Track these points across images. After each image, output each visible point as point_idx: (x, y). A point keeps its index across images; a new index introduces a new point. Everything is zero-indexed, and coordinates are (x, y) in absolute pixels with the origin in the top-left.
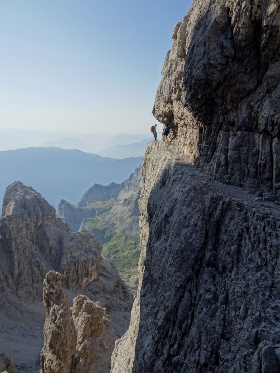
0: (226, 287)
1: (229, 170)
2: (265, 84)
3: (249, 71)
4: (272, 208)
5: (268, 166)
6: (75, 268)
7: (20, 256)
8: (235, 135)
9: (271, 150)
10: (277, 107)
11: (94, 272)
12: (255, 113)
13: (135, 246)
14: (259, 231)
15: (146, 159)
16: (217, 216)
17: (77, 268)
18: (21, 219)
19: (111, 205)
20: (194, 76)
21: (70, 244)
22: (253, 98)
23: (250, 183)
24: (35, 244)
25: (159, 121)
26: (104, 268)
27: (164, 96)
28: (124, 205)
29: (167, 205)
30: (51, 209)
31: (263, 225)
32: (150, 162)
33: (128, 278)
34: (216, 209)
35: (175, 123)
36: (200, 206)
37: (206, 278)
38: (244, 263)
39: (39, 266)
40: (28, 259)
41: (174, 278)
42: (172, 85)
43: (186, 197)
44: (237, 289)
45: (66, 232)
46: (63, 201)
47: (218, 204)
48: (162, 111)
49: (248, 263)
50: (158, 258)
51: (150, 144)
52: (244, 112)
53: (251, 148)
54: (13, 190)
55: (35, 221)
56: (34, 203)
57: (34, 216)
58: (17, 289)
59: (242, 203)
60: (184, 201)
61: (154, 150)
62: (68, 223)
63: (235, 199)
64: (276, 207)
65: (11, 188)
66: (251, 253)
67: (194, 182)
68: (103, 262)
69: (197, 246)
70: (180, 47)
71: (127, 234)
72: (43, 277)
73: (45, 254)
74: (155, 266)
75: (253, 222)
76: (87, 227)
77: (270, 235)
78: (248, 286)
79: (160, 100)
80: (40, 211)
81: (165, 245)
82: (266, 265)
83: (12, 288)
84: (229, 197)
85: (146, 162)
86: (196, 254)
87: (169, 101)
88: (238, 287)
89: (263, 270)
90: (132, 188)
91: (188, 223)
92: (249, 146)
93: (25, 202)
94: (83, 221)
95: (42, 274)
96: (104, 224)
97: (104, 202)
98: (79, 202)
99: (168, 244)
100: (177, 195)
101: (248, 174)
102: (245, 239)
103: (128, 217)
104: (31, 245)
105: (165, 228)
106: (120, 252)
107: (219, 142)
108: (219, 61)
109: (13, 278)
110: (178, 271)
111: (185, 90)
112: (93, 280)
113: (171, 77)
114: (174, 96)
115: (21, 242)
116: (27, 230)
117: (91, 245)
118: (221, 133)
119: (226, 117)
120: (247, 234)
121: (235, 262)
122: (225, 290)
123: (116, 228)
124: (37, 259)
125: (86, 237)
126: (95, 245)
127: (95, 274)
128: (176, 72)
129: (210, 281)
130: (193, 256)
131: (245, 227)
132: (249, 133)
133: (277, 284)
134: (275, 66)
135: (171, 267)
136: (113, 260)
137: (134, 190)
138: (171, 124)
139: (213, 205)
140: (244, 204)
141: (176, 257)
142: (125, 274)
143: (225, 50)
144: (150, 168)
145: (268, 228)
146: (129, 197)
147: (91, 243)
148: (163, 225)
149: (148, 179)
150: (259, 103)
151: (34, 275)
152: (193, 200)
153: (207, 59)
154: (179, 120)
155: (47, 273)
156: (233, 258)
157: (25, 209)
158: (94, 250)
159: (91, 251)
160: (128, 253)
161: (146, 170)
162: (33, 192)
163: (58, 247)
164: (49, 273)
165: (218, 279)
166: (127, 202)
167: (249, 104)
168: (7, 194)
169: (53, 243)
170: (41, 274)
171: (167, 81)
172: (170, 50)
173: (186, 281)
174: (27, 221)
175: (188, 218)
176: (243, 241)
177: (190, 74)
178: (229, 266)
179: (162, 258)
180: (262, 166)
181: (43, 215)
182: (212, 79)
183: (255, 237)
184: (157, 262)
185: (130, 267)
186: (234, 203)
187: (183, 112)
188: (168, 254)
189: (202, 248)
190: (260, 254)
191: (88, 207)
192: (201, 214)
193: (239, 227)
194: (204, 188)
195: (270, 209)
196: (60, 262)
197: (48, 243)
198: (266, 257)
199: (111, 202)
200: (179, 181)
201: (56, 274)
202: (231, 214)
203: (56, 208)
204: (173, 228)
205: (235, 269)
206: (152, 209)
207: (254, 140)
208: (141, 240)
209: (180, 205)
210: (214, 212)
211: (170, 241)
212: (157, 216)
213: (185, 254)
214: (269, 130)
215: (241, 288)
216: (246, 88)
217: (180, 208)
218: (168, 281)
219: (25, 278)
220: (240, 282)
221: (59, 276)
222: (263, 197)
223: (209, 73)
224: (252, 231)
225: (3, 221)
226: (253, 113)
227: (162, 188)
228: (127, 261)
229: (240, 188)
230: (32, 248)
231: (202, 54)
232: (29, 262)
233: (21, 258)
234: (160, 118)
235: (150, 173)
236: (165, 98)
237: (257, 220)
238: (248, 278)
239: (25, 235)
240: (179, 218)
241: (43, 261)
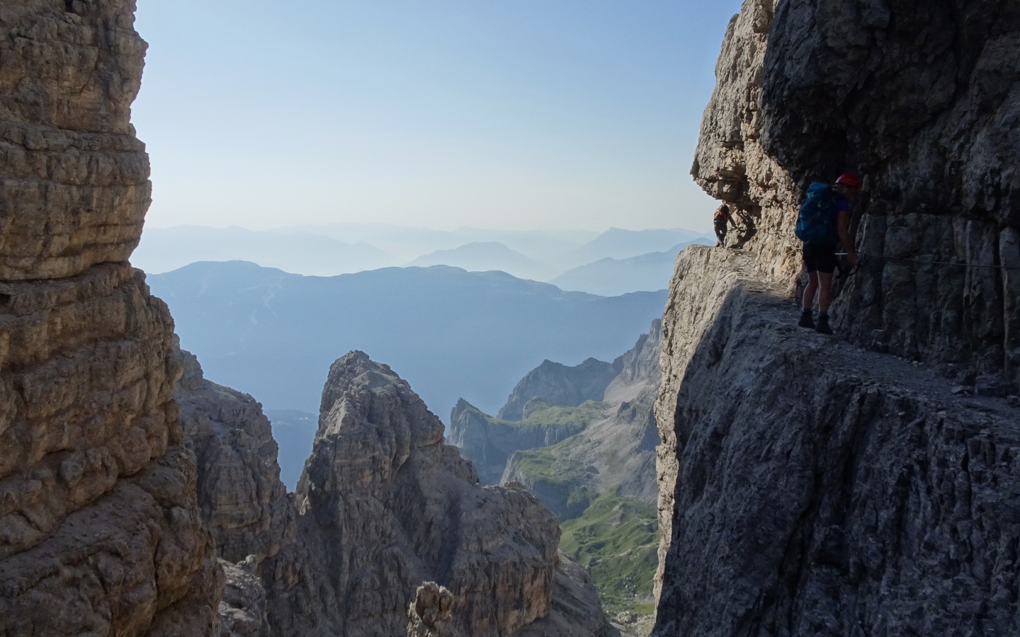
0: (866, 619)
1: (885, 316)
2: (974, 90)
3: (930, 59)
4: (995, 412)
5: (988, 304)
6: (490, 582)
7: (354, 539)
8: (901, 223)
9: (997, 260)
10: (1006, 149)
11: (538, 597)
12: (953, 165)
13: (650, 534)
14: (952, 469)
15: (675, 294)
16: (844, 433)
17: (492, 582)
18: (360, 446)
19: (587, 418)
20: (787, 80)
21: (477, 515)
22: (947, 128)
23: (943, 350)
24: (391, 511)
25: (710, 193)
26: (564, 589)
27: (721, 130)
28: (619, 418)
29: (718, 405)
30: (434, 423)
31: (962, 455)
32: (686, 303)
33: (630, 622)
34: (843, 415)
35: (752, 197)
36: (799, 406)
37: (813, 594)
38: (914, 554)
39: (399, 569)
40: (374, 548)
41: (731, 593)
42: (741, 100)
43: (765, 383)
44: (893, 622)
45: (467, 483)
46: (462, 404)
47: (849, 400)
48: (715, 168)
49: (923, 555)
50: (695, 544)
51: (686, 253)
52: (922, 164)
53: (944, 256)
54: (346, 372)
55: (394, 452)
56: (394, 406)
57: (390, 437)
58: (345, 624)
59: (912, 398)
60: (759, 393)
61: (697, 270)
62: (474, 461)
63: (894, 388)
64: (1008, 410)
65: (342, 366)
66: (933, 528)
67: (785, 346)
68: (563, 573)
69: (791, 509)
70: (761, 7)
71: (628, 499)
72: (408, 598)
73: (415, 539)
74: (686, 565)
75: (936, 446)
76: (521, 474)
77: (980, 478)
78: (919, 613)
79: (712, 140)
80: (405, 426)
81: (711, 510)
82: (970, 559)
83: (333, 620)
84: (877, 384)
85: (677, 300)
86: (789, 530)
87: (735, 142)
88: (894, 615)
89: (962, 573)
90: (643, 373)
91: (769, 451)
92: (938, 253)
93: (372, 402)
94: (513, 457)
95: (407, 590)
96: (567, 468)
97: (569, 409)
98: (502, 406)
99: (717, 505)
100: (745, 379)
101: (937, 324)
102: (918, 492)
103: (630, 454)
104: (382, 513)
105: (714, 466)
106: (609, 547)
107: (859, 243)
108: (851, 38)
109: (336, 595)
110: (741, 575)
111: (769, 113)
112: (534, 617)
113: (738, 81)
114: (746, 129)
115: (358, 504)
116: (374, 472)
117: (530, 521)
118: (865, 217)
119: (877, 178)
120: (924, 478)
121: (890, 553)
122: (862, 626)
123: (598, 481)
124: (396, 549)
125: (519, 499)
126: (540, 523)
127: (540, 603)
128: (749, 69)
129: (824, 602)
130: (781, 535)
131: (916, 460)
132: (939, 217)
133: (995, 608)
134: (998, 44)
135: (725, 565)
136: (589, 570)
137: (647, 380)
138: (742, 200)
139: (835, 405)
140: (916, 402)
141: (736, 537)
142: (621, 610)
143: (865, 14)
144: (685, 316)
145: (973, 461)
146: (635, 397)
147: (530, 518)
148: (707, 458)
149: (679, 345)
150: (962, 140)
151: (387, 591)
152: (780, 389)
153: (819, 36)
154: (760, 188)
155: (419, 588)
156: (884, 542)
157: (370, 420)
158: (537, 536)
159: (531, 540)
160: (631, 553)
161: (674, 323)
162: (391, 378)
163: (447, 522)
164: (422, 587)
165: (845, 598)
166: (628, 411)
167: (935, 144)
168: (330, 381)
169: (435, 510)
170: (403, 591)
171: (730, 91)
172: (738, 15)
173: (761, 602)
174: (374, 452)
175: (768, 437)
176: (910, 498)
177: (779, 73)
178: (874, 563)
179: (704, 543)
180: (973, 303)
181: (414, 437)
182: (835, 83)
183: (942, 487)
184: (692, 556)
185: (634, 592)
186: (889, 398)
187: (770, 169)
188: (719, 531)
189: (804, 515)
190: (954, 531)
191: (525, 421)
192: (799, 426)
193: (902, 460)
194: (812, 360)
195: (987, 416)
196: (450, 563)
197: (423, 511)
198: (969, 538)
199: (585, 411)
200: (753, 344)
201: (440, 591)
202: (881, 426)
203: (446, 420)
204: (731, 463)
205: (889, 571)
206: (686, 423)
207: (952, 235)
208: (661, 510)
209: (748, 404)
210: (839, 423)
211: (722, 497)
212: (695, 437)
213: (758, 531)
214: (989, 209)
215: (900, 618)
216: (927, 103)
217: (748, 413)
218: (716, 599)
219: (365, 596)
220: (900, 602)
221: (448, 599)
222: (976, 386)
223: (826, 70)
224: (934, 471)
225: (319, 447)
226: (947, 166)
227: (714, 368)
228: (628, 573)
229: (915, 362)
230: (385, 520)
231: (807, 24)
232: (376, 557)
233: (357, 544)
234: (712, 186)
235: (685, 329)
236: (724, 135)
237: (947, 442)
238: (921, 594)
239: (369, 486)
240: (747, 436)
241: (409, 557)
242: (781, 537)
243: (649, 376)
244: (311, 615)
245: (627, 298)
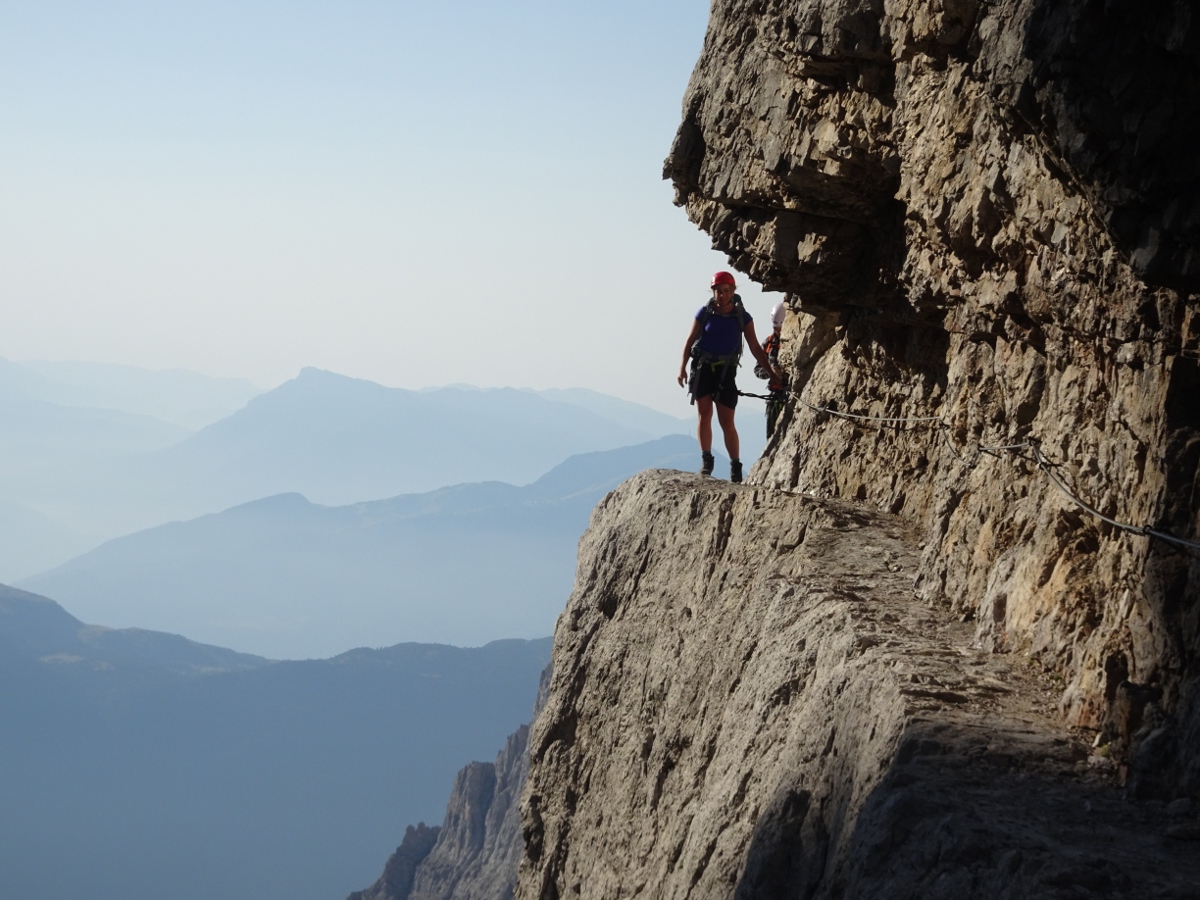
15: (581, 675)
25: (742, 258)
27: (803, 6)
32: (627, 711)
48: (771, 160)
51: (630, 507)
61: (677, 578)
79: (759, 47)
87: (856, 62)
154: (954, 260)
161: (571, 801)
234: (753, 233)
235: (618, 827)
236: (815, 28)
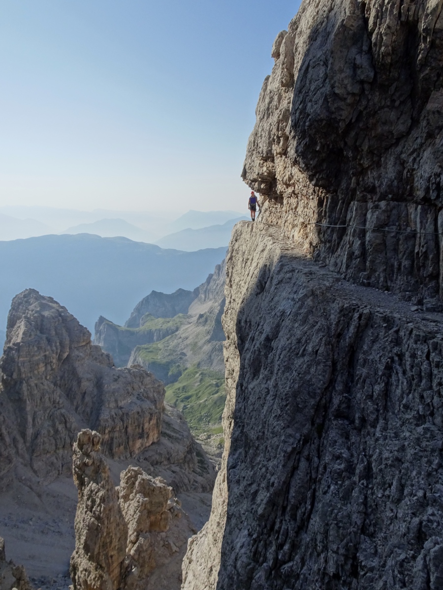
0: (367, 451)
1: (368, 264)
2: (424, 123)
3: (397, 103)
4: (439, 322)
5: (431, 256)
6: (123, 424)
7: (35, 407)
8: (377, 207)
9: (436, 230)
11: (153, 430)
12: (408, 171)
13: (217, 388)
14: (420, 359)
15: (233, 250)
16: (350, 337)
17: (125, 425)
18: (36, 349)
19: (179, 324)
20: (308, 115)
21: (114, 386)
22: (405, 148)
23: (402, 284)
24: (58, 388)
26: (168, 424)
27: (260, 149)
28: (198, 323)
29: (268, 321)
30: (84, 332)
31: (426, 350)
32: (240, 255)
33: (207, 439)
34: (348, 326)
35: (278, 192)
36: (322, 322)
37: (334, 437)
38: (396, 411)
39: (66, 422)
40: (48, 411)
41: (283, 438)
42: (273, 131)
43: (300, 308)
44: (386, 454)
45: (107, 367)
46: (102, 320)
47: (351, 318)
48: (257, 173)
49: (402, 412)
50: (256, 406)
51: (239, 226)
52: (390, 171)
53: (403, 227)
54: (24, 303)
55: (59, 351)
56: (57, 323)
57: (56, 343)
58: (31, 459)
59: (390, 315)
60: (297, 314)
61: (246, 236)
62: (111, 354)
63: (378, 309)
65: (21, 299)
66: (408, 395)
67: (311, 285)
68: (167, 415)
69: (319, 385)
70: (285, 70)
71: (204, 370)
72: (72, 439)
73: (75, 403)
74: (251, 419)
75: (409, 345)
76: (140, 359)
77: (438, 365)
78: (403, 449)
79: (254, 156)
80: (65, 334)
81: (266, 386)
82: (432, 414)
83: (23, 457)
84: (369, 307)
85: (234, 254)
86: (318, 399)
87: (269, 157)
88: (387, 450)
89: (427, 423)
90: (211, 297)
91: (304, 350)
92: (399, 225)
93: (42, 321)
94: (135, 349)
95: (71, 435)
96: (167, 354)
97: (168, 320)
98: (127, 319)
99: (271, 383)
100: (285, 305)
101: (399, 269)
102: (397, 373)
103: (205, 343)
104: (52, 390)
105: (267, 358)
106: (194, 398)
107: (350, 220)
108: (349, 88)
109: (24, 442)
110: (288, 427)
111: (294, 137)
112: (151, 442)
113: (270, 118)
114: (276, 149)
115: (36, 385)
116: (46, 365)
117: (147, 387)
118: (354, 204)
119: (361, 179)
120: (400, 365)
121: (381, 411)
122: (365, 455)
123: (186, 360)
124: (63, 411)
125: (140, 375)
126: (153, 387)
127: (154, 434)
128: (278, 110)
129: (340, 441)
131: (396, 354)
132: (400, 203)
134: (440, 94)
135: (277, 421)
136: (182, 411)
137: (213, 300)
138: (272, 193)
139: (344, 320)
140: (393, 318)
141: (284, 403)
142: (201, 433)
143: (359, 72)
144: (239, 264)
145: (434, 354)
146: (207, 311)
147: (147, 385)
148: (262, 353)
149: (236, 281)
150: (415, 155)
151: (58, 437)
152: (310, 312)
153: (329, 86)
154: (284, 186)
155: (79, 434)
156: (377, 405)
157: (42, 332)
158: (151, 395)
159: (148, 398)
160: (206, 400)
161: (233, 268)
162: (54, 305)
163: (95, 391)
164: (81, 433)
165: (353, 439)
166: (203, 319)
167: (398, 158)
168: (13, 309)
169: (86, 385)
170: (69, 435)
171: (265, 124)
172: (269, 76)
173: (301, 442)
174: (45, 352)
175: (303, 342)
176: (393, 377)
177: (303, 111)
178: (372, 417)
179: (262, 406)
180: (421, 256)
181: (71, 341)
182: (339, 118)
183: (414, 370)
184: (254, 413)
185: (209, 422)
186: (377, 315)
187: (291, 174)
188: (272, 400)
189: (326, 389)
190: (422, 397)
191: (141, 328)
192: (324, 334)
193: (387, 354)
194: (328, 293)
195: (436, 325)
196: (98, 416)
197: (79, 386)
198: (431, 401)
199: (178, 320)
200: (288, 282)
201: (93, 434)
202: (372, 333)
203: (92, 330)
204: (280, 358)
205: (381, 422)
206: (243, 329)
207: (407, 215)
208: (227, 379)
209: (289, 321)
210: (346, 332)
211: (274, 378)
212: (253, 339)
213: (299, 400)
214: (432, 198)
215: (391, 452)
216: (394, 132)
217: (290, 326)
218: (273, 442)
219: (44, 441)
220: (390, 442)
221: (98, 438)
222: (424, 306)
223: (333, 109)
224: (408, 361)
225: (8, 351)
226: (405, 172)
227: (260, 296)
228: (206, 412)
229: (386, 292)
230: (55, 394)
231: (322, 78)
232: (50, 417)
233: (36, 410)
234: (254, 184)
235: (239, 271)
236: (262, 153)
237: (416, 343)
238: (402, 436)
239: (43, 374)
240: (289, 341)
241: (72, 414)
242: (312, 403)
243: (214, 298)
244: (8, 457)
245: (201, 252)
